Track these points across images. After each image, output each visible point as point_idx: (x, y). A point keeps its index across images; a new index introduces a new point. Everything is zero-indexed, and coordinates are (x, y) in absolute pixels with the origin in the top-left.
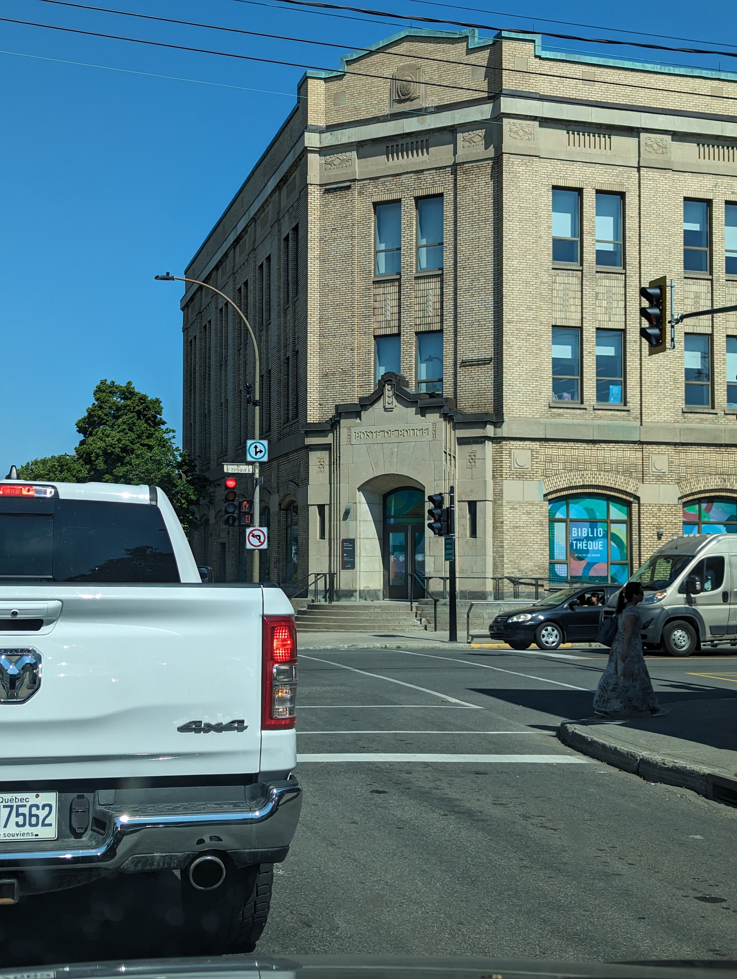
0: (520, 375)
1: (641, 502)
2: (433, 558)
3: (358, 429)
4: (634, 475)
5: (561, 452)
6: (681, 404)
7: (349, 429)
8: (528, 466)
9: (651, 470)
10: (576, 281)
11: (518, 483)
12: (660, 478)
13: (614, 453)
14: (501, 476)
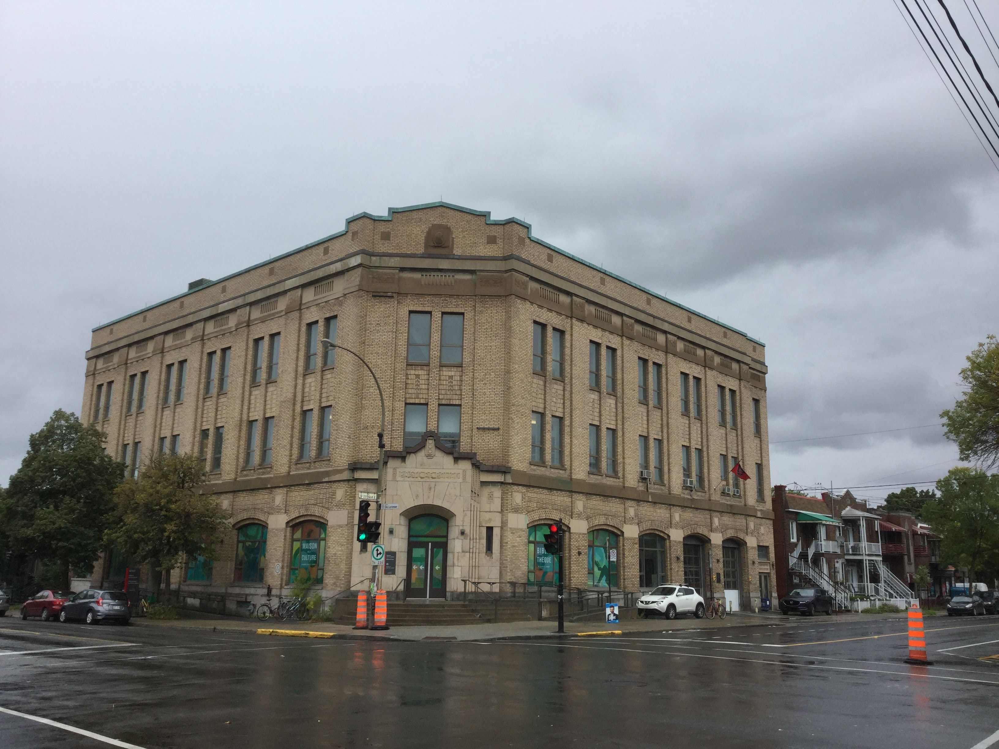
0: (518, 442)
1: (571, 531)
2: (460, 568)
3: (402, 470)
4: (568, 513)
5: (535, 495)
6: (588, 468)
7: (395, 469)
8: (520, 504)
9: (576, 510)
10: (541, 383)
11: (515, 515)
12: (579, 516)
13: (559, 498)
14: (507, 510)
